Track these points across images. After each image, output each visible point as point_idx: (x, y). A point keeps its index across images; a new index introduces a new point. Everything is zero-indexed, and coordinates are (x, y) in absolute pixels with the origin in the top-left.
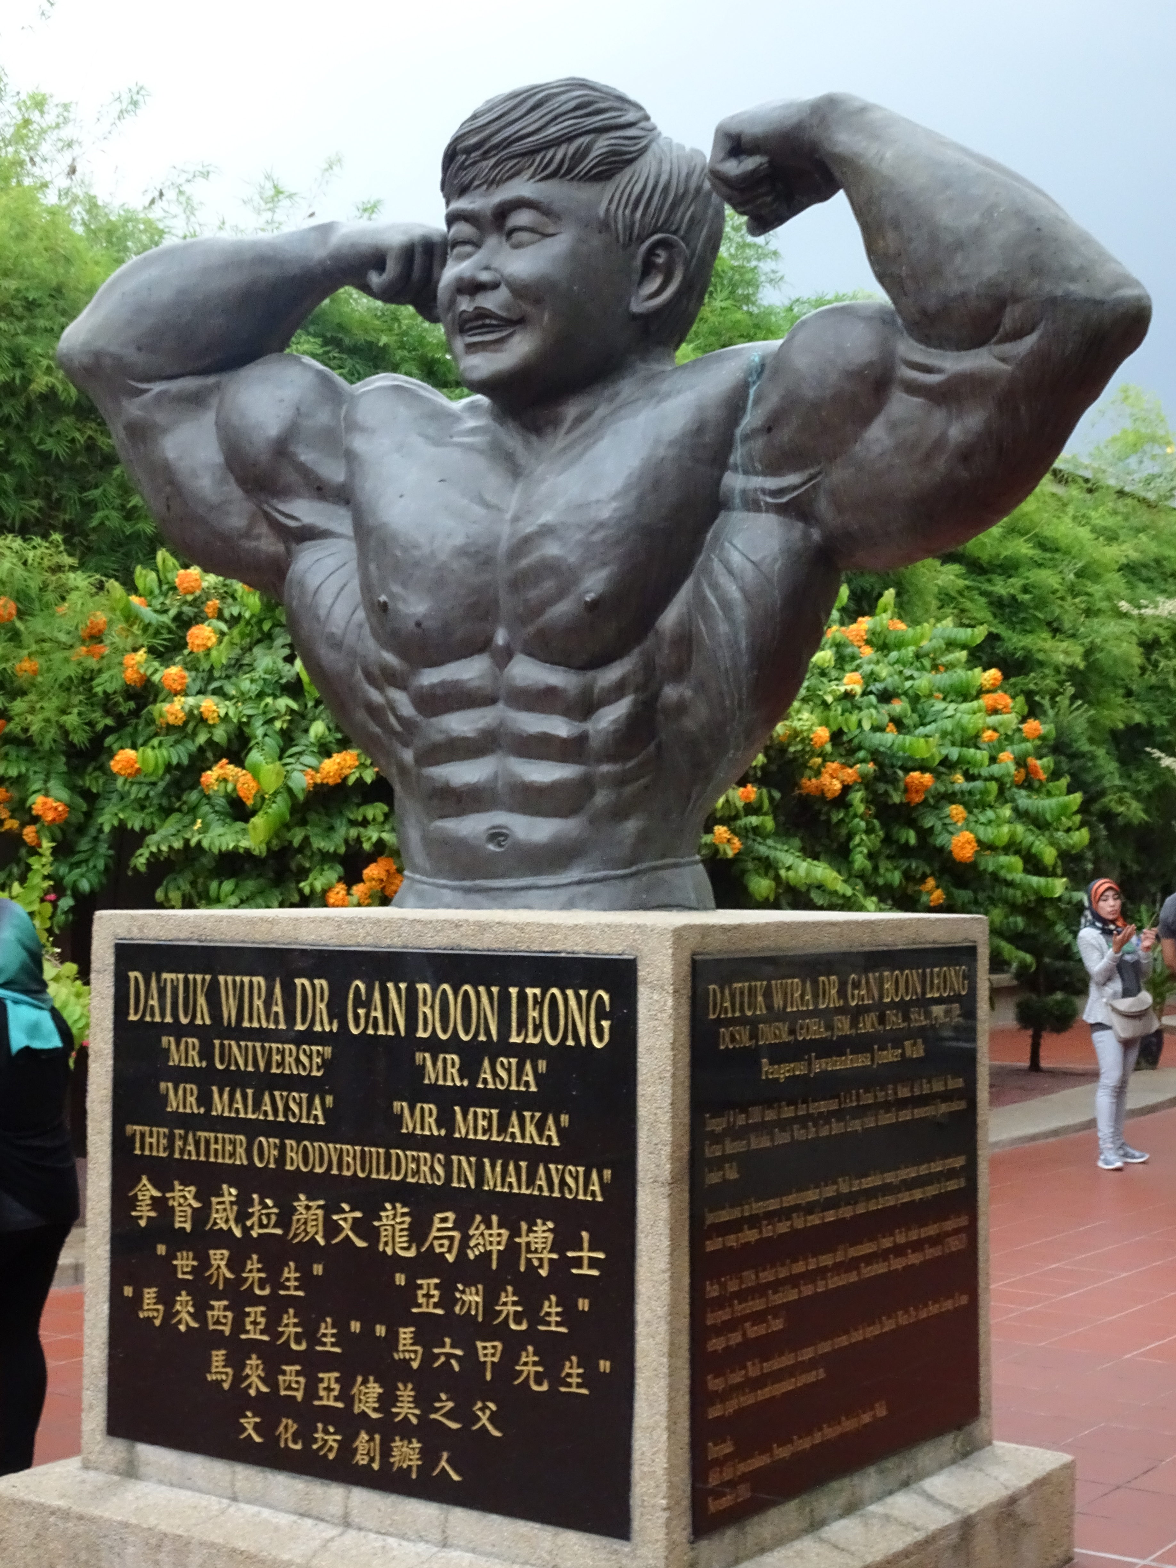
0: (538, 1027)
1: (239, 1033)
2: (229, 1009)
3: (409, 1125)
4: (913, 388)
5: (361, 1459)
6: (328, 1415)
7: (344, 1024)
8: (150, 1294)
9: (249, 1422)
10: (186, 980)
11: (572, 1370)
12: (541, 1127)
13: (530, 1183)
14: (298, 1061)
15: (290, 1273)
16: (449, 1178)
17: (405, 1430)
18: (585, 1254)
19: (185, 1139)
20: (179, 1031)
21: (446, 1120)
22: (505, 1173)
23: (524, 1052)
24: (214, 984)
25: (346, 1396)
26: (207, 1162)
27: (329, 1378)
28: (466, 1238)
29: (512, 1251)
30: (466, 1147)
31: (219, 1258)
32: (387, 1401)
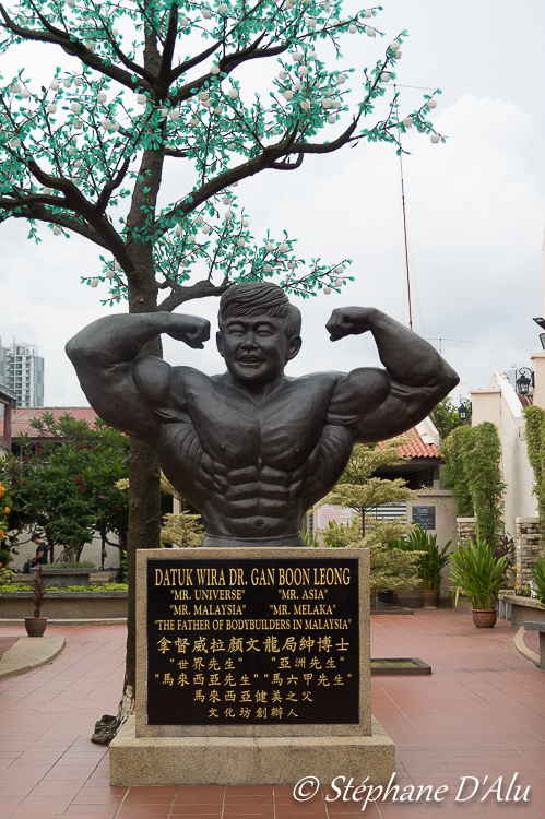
0: (324, 580)
1: (205, 587)
2: (201, 580)
3: (276, 612)
4: (396, 396)
5: (260, 716)
6: (246, 705)
7: (250, 582)
8: (167, 676)
9: (213, 711)
10: (182, 572)
11: (338, 678)
12: (326, 609)
13: (322, 625)
14: (231, 595)
15: (229, 663)
16: (292, 626)
17: (277, 704)
18: (342, 644)
19: (182, 623)
20: (178, 588)
21: (290, 609)
22: (313, 623)
23: (319, 587)
24: (195, 572)
25: (253, 697)
26: (192, 630)
27: (246, 693)
28: (298, 645)
29: (316, 646)
30: (298, 617)
31: (198, 661)
32: (269, 697)
